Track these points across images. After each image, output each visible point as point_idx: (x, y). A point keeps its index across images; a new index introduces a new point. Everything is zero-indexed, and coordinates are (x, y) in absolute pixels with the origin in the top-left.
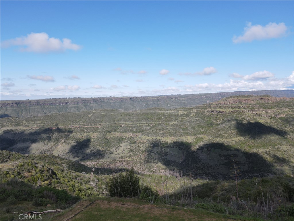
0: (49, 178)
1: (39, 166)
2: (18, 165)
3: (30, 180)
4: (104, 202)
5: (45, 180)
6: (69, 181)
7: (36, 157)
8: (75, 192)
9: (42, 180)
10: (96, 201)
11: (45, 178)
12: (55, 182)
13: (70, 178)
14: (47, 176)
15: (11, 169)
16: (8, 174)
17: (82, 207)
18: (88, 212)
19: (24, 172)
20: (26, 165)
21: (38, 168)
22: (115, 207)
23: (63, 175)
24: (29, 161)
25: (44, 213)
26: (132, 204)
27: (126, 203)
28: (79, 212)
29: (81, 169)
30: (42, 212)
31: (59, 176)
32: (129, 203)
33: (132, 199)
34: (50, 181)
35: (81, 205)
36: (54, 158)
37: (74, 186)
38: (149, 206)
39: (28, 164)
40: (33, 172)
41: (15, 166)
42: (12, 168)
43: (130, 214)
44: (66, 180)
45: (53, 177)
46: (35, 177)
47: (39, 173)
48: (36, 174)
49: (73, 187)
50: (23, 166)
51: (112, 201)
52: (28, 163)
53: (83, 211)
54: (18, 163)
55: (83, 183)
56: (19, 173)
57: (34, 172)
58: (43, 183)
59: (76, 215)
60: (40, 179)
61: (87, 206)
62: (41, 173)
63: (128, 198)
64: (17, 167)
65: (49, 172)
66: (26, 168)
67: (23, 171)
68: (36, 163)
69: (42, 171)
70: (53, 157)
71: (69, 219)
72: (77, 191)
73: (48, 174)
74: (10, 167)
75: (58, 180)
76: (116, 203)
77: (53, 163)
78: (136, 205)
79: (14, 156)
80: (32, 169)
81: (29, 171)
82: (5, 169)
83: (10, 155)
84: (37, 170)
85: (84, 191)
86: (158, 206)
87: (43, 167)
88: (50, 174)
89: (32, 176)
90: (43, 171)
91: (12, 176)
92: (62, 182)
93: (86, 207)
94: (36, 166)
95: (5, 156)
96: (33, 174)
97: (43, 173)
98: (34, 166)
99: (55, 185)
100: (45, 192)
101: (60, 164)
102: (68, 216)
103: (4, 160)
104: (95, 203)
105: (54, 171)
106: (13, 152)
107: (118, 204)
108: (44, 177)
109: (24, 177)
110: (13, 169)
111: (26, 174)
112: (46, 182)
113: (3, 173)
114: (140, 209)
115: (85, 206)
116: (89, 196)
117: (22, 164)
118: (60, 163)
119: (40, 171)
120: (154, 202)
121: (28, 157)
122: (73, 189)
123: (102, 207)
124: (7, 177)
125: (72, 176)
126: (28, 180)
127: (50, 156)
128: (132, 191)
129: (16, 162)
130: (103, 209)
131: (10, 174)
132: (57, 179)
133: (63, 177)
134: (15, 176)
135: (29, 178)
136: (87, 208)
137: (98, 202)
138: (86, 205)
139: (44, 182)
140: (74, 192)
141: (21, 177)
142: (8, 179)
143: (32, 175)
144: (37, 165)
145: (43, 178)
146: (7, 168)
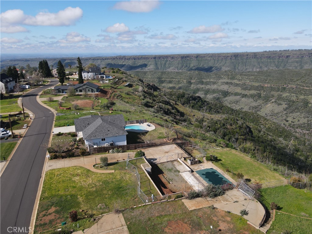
0: (245, 135)
1: (240, 123)
3: (231, 132)
5: (242, 135)
9: (240, 134)
14: (244, 132)
15: (219, 120)
16: (217, 123)
20: (230, 120)
21: (238, 124)
23: (259, 136)
24: (232, 117)
26: (243, 155)
30: (216, 148)
31: (254, 135)
34: (246, 137)
37: (266, 147)
40: (234, 127)
41: (222, 118)
43: (239, 157)
45: (249, 135)
46: (235, 130)
47: (238, 129)
48: (236, 128)
49: (264, 148)
50: (228, 120)
54: (224, 117)
56: (224, 125)
58: (240, 137)
60: (238, 133)
62: (240, 129)
64: (223, 120)
65: (247, 130)
66: (229, 122)
67: (227, 124)
68: (237, 120)
69: (240, 127)
70: (258, 116)
75: (253, 138)
77: (256, 121)
79: (225, 108)
80: (234, 124)
81: (231, 125)
83: (222, 106)
84: (237, 126)
87: (243, 124)
88: (247, 132)
91: (219, 126)
92: (256, 141)
94: (237, 122)
95: (218, 106)
98: (235, 121)
103: (217, 110)
105: (252, 130)
108: (241, 132)
109: (227, 128)
111: (229, 127)
112: (242, 137)
117: (227, 118)
122: (264, 150)
124: (216, 126)
126: (229, 131)
129: (223, 115)
134: (221, 126)
141: (225, 128)
143: (232, 129)
146: (217, 119)
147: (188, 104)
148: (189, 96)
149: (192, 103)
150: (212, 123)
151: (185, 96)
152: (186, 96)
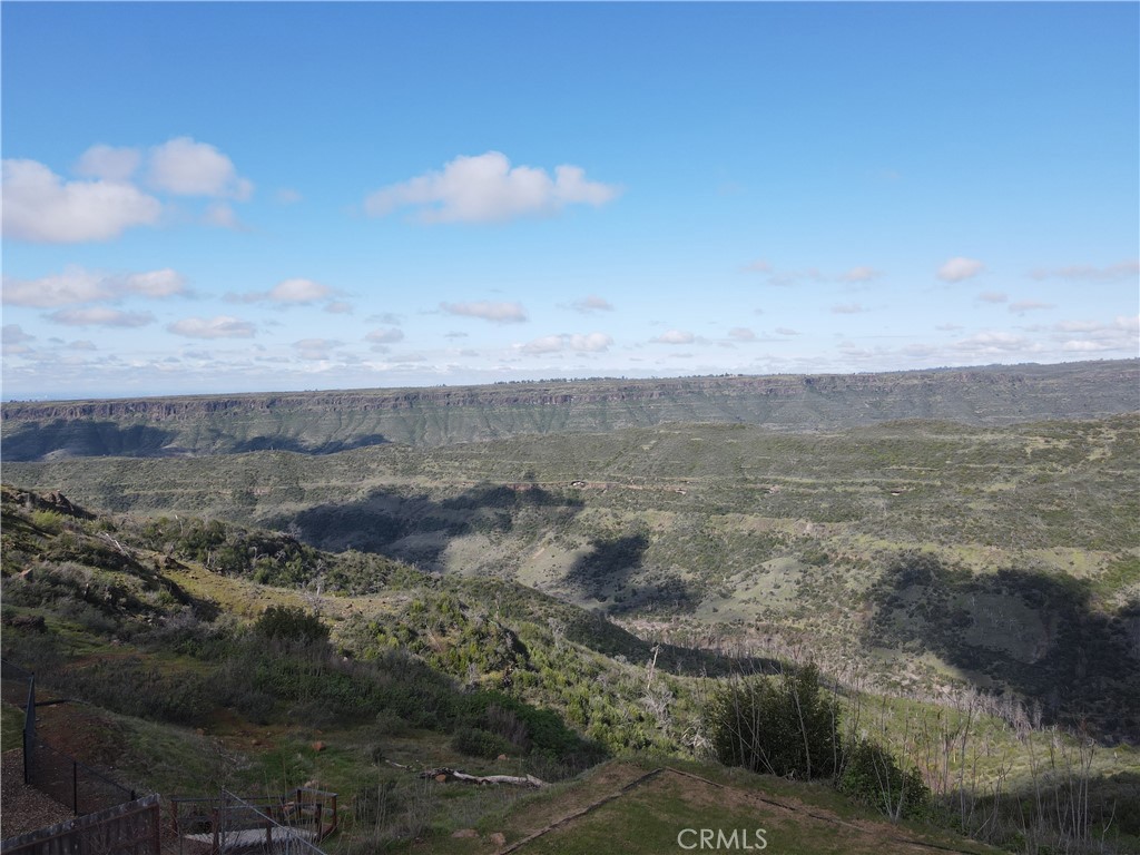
0: (503, 663)
1: (474, 616)
2: (411, 604)
3: (444, 662)
4: (694, 780)
5: (491, 669)
6: (569, 683)
7: (464, 586)
8: (589, 725)
9: (482, 665)
10: (666, 772)
11: (492, 661)
12: (521, 679)
13: (574, 670)
14: (496, 653)
15: (389, 617)
16: (381, 631)
17: (615, 784)
18: (636, 805)
19: (428, 631)
20: (433, 608)
21: (470, 623)
22: (739, 805)
23: (551, 659)
24: (442, 595)
25: (488, 782)
26: (809, 809)
27: (783, 799)
28: (604, 802)
29: (610, 644)
30: (480, 779)
31: (535, 659)
32: (796, 803)
33: (810, 790)
34: (508, 673)
35: (610, 777)
36: (520, 592)
37: (587, 702)
38: (882, 827)
39: (440, 607)
40: (454, 636)
41: (400, 608)
42: (393, 613)
43: (799, 844)
44: (561, 677)
45: (516, 661)
46: (461, 651)
47: (473, 641)
48: (464, 642)
49: (582, 706)
50: (424, 609)
51: (726, 781)
52: (438, 602)
53: (617, 802)
54: (410, 600)
55: (619, 695)
56: (413, 635)
57: (457, 634)
58: (484, 677)
59: (593, 809)
60: (477, 661)
61: (633, 785)
62: (478, 641)
63: (790, 781)
64: (407, 612)
65: (505, 643)
66: (434, 620)
67: (424, 627)
68: (463, 607)
69: (481, 636)
70: (517, 589)
71: (569, 820)
72: (596, 724)
73: (501, 649)
74: (387, 610)
75: (533, 673)
76: (741, 793)
77: (516, 610)
78: (826, 813)
79: (397, 573)
80: (452, 624)
81: (443, 633)
82: (372, 615)
83: (388, 569)
84: (468, 630)
85: (620, 727)
86: (922, 836)
87: (486, 620)
88: (507, 650)
89: (452, 649)
90: (484, 637)
91: (393, 641)
92: (545, 682)
93: (627, 789)
94: (463, 616)
95: (372, 571)
96: (454, 642)
97: (485, 641)
98: (457, 614)
99: (523, 690)
100: (491, 710)
101: (540, 617)
102: (566, 809)
103: (371, 584)
104: (662, 779)
105: (521, 639)
106: (395, 560)
107: (752, 800)
108: (487, 656)
109: (427, 648)
110: (394, 618)
111: (433, 639)
112: (493, 674)
113: (367, 627)
114: (840, 833)
115: (625, 784)
116: (640, 748)
117: (423, 603)
118: (540, 613)
119: (476, 632)
120: (904, 817)
121: (439, 583)
122: (584, 714)
123: (687, 796)
124: (378, 643)
125: (581, 665)
126: (440, 660)
127: (507, 586)
128: (807, 754)
129: (404, 595)
130: (690, 806)
131: (388, 633)
132: (528, 668)
133: (551, 666)
134: (401, 643)
135: (442, 654)
136: (633, 793)
137: (673, 775)
138: (627, 779)
139: (487, 672)
140: (587, 724)
141: (420, 649)
142: (382, 648)
143: (450, 645)
144: (468, 614)
145: (485, 659)
146: (378, 611)
147: (241, 571)
148: (246, 538)
149: (261, 565)
150: (361, 631)
151: (224, 540)
152: (232, 538)
